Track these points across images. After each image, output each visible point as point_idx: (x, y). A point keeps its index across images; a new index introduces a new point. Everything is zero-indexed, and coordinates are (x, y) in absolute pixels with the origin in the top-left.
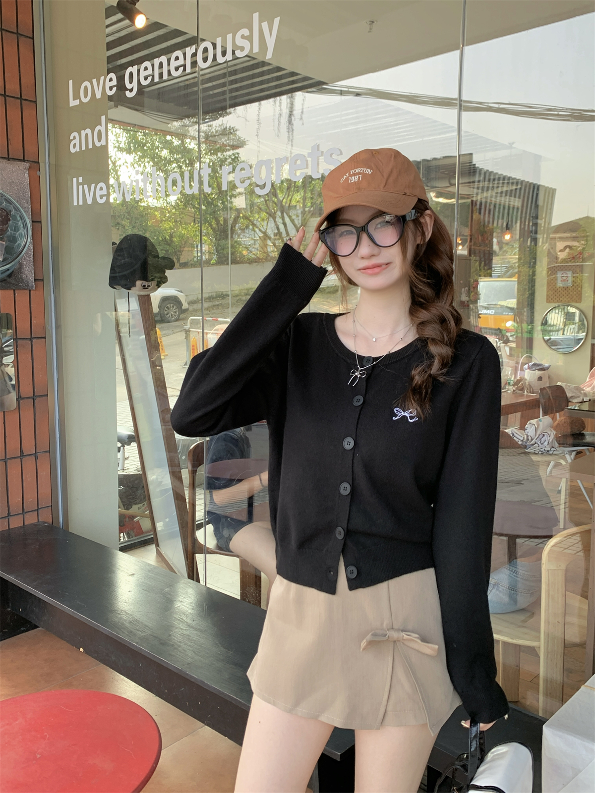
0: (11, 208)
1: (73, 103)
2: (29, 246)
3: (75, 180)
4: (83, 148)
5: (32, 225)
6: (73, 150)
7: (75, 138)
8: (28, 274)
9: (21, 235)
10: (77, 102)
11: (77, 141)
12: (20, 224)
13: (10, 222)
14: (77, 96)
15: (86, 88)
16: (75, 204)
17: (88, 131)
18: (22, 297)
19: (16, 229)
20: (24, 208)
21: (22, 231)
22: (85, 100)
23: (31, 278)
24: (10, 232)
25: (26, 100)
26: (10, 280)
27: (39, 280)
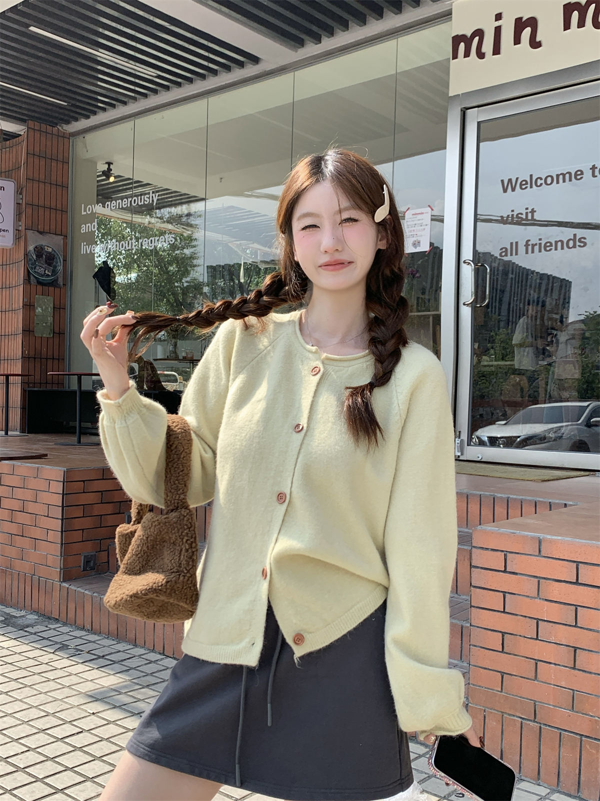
0: (55, 254)
1: (83, 213)
2: (61, 270)
5: (63, 262)
6: (82, 232)
8: (60, 281)
10: (85, 213)
11: (84, 228)
12: (58, 261)
13: (55, 260)
14: (85, 211)
15: (89, 208)
17: (90, 225)
18: (57, 290)
19: (57, 263)
20: (60, 254)
21: (59, 264)
22: (89, 213)
23: (62, 284)
24: (54, 264)
25: (64, 211)
26: (53, 284)
27: (64, 285)
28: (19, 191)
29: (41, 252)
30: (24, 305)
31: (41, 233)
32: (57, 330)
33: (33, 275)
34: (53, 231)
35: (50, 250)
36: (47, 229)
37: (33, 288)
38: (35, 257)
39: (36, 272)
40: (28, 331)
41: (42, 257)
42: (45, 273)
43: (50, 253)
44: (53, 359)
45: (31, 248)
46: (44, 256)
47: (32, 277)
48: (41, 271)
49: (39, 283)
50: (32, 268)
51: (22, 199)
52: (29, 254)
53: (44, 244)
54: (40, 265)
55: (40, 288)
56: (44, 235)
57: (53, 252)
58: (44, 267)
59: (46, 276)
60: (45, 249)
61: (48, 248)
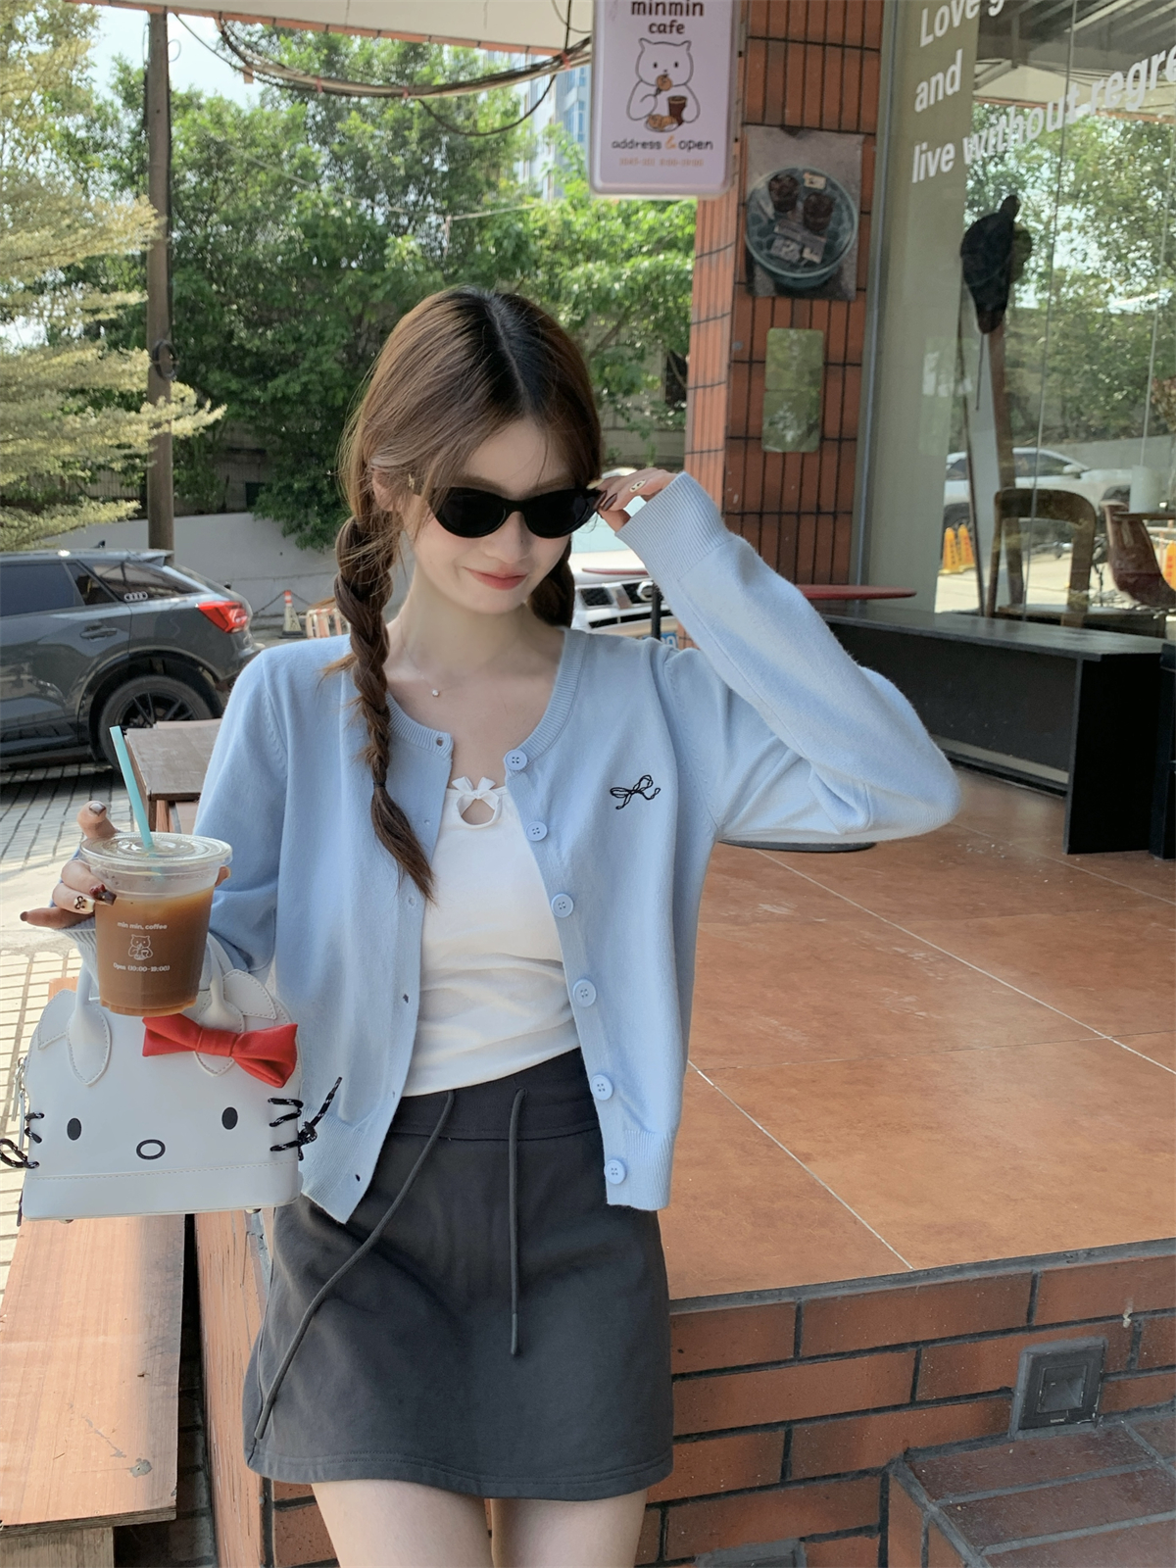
0: (836, 194)
1: (926, 40)
2: (853, 245)
3: (917, 149)
4: (932, 102)
5: (860, 217)
6: (919, 108)
7: (922, 90)
8: (849, 282)
9: (844, 230)
10: (930, 39)
11: (924, 95)
12: (845, 215)
13: (834, 214)
14: (930, 30)
16: (915, 180)
18: (838, 309)
19: (840, 222)
20: (851, 194)
21: (846, 225)
22: (939, 33)
23: (853, 287)
24: (832, 225)
25: (868, 49)
26: (827, 289)
27: (861, 290)
29: (789, 194)
30: (735, 362)
31: (792, 131)
32: (832, 428)
33: (763, 268)
34: (830, 120)
35: (819, 183)
36: (812, 118)
37: (763, 307)
38: (770, 210)
39: (771, 257)
40: (741, 437)
41: (792, 206)
42: (802, 259)
43: (817, 193)
44: (818, 513)
45: (759, 182)
46: (800, 205)
47: (759, 275)
48: (787, 250)
49: (784, 290)
50: (759, 247)
52: (753, 203)
53: (800, 167)
54: (784, 232)
55: (784, 305)
56: (800, 138)
57: (829, 190)
58: (799, 238)
59: (805, 266)
60: (803, 181)
61: (816, 179)
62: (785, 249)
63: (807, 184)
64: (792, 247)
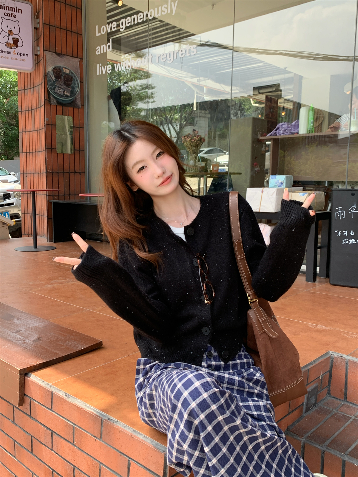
0: (73, 75)
1: (98, 35)
2: (79, 92)
3: (98, 65)
4: (102, 52)
5: (80, 83)
6: (97, 54)
7: (98, 49)
8: (79, 102)
9: (76, 87)
10: (100, 34)
12: (76, 82)
13: (73, 81)
14: (99, 32)
15: (103, 28)
16: (98, 74)
17: (104, 46)
18: (76, 111)
19: (75, 84)
20: (77, 76)
21: (77, 85)
22: (103, 33)
23: (80, 104)
24: (72, 85)
25: (79, 34)
26: (72, 104)
27: (82, 105)
28: (36, 15)
29: (59, 74)
30: (46, 124)
31: (58, 54)
32: (77, 147)
33: (53, 96)
34: (70, 53)
35: (68, 72)
36: (64, 51)
37: (54, 108)
38: (54, 78)
39: (55, 93)
40: (50, 148)
41: (61, 78)
42: (64, 94)
43: (67, 75)
44: (75, 172)
45: (50, 69)
46: (63, 78)
47: (52, 98)
48: (60, 91)
49: (59, 103)
50: (51, 89)
51: (39, 23)
52: (48, 75)
53: (62, 66)
54: (59, 85)
55: (60, 108)
56: (61, 57)
57: (71, 74)
58: (63, 88)
59: (65, 96)
60: (63, 70)
61: (66, 70)
62: (59, 90)
63: (64, 71)
64: (61, 90)
